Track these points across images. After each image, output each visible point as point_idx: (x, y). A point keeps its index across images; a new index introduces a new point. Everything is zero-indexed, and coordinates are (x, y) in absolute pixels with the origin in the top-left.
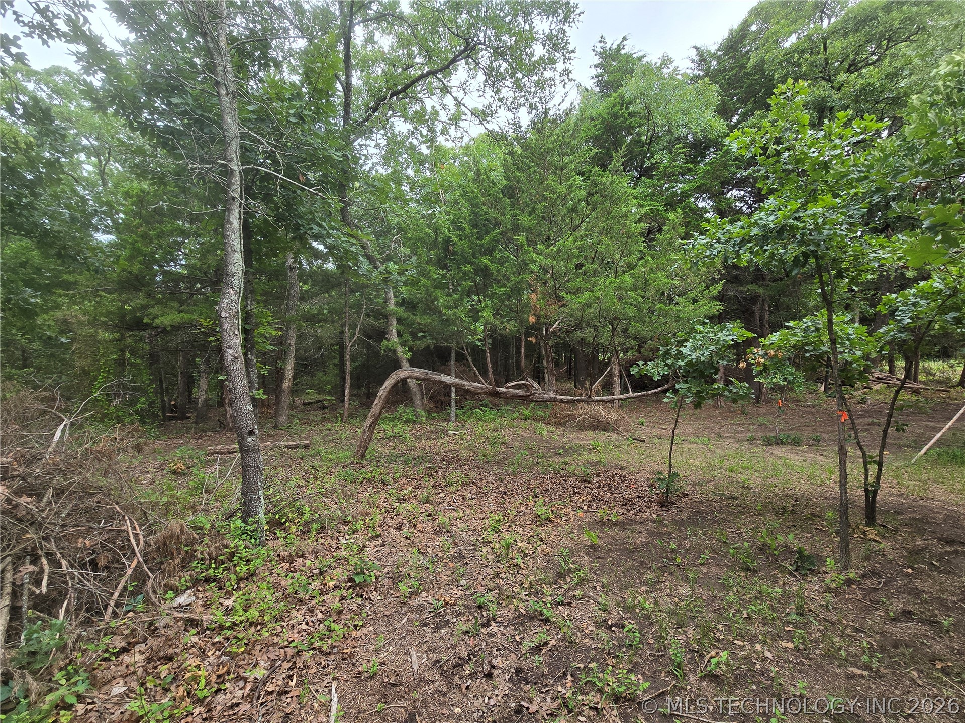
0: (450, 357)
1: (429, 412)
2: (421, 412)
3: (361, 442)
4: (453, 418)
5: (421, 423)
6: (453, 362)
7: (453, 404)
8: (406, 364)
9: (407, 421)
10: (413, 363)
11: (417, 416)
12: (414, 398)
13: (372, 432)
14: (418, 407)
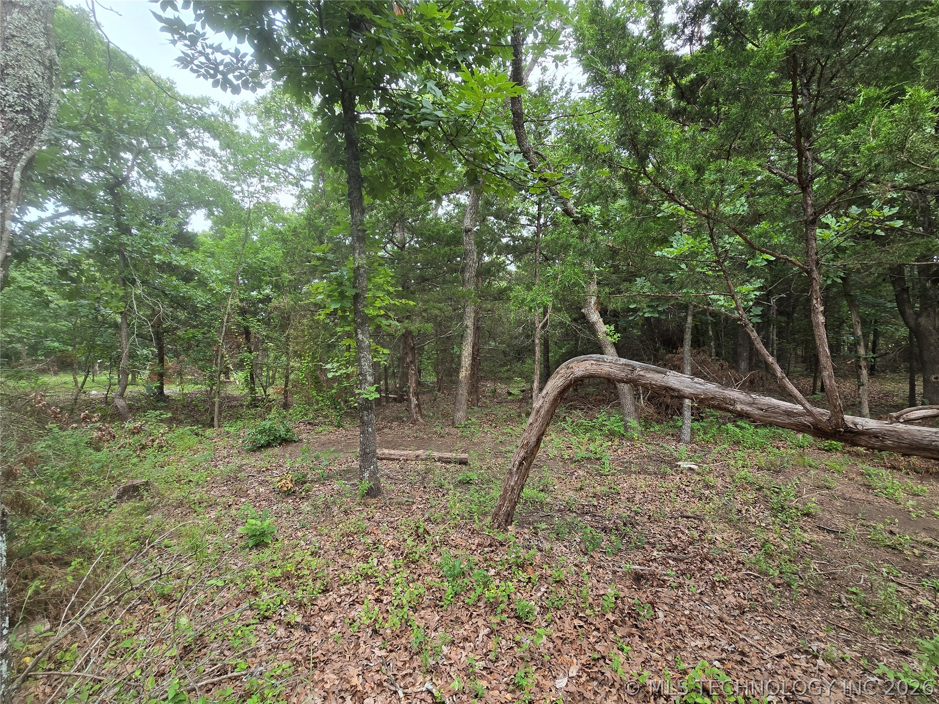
0: (682, 341)
1: (646, 422)
2: (633, 423)
3: (506, 491)
4: (686, 435)
5: (632, 439)
6: (687, 347)
7: (687, 413)
8: (611, 350)
9: (612, 434)
10: (622, 350)
11: (626, 428)
12: (623, 401)
13: (525, 476)
14: (629, 414)
